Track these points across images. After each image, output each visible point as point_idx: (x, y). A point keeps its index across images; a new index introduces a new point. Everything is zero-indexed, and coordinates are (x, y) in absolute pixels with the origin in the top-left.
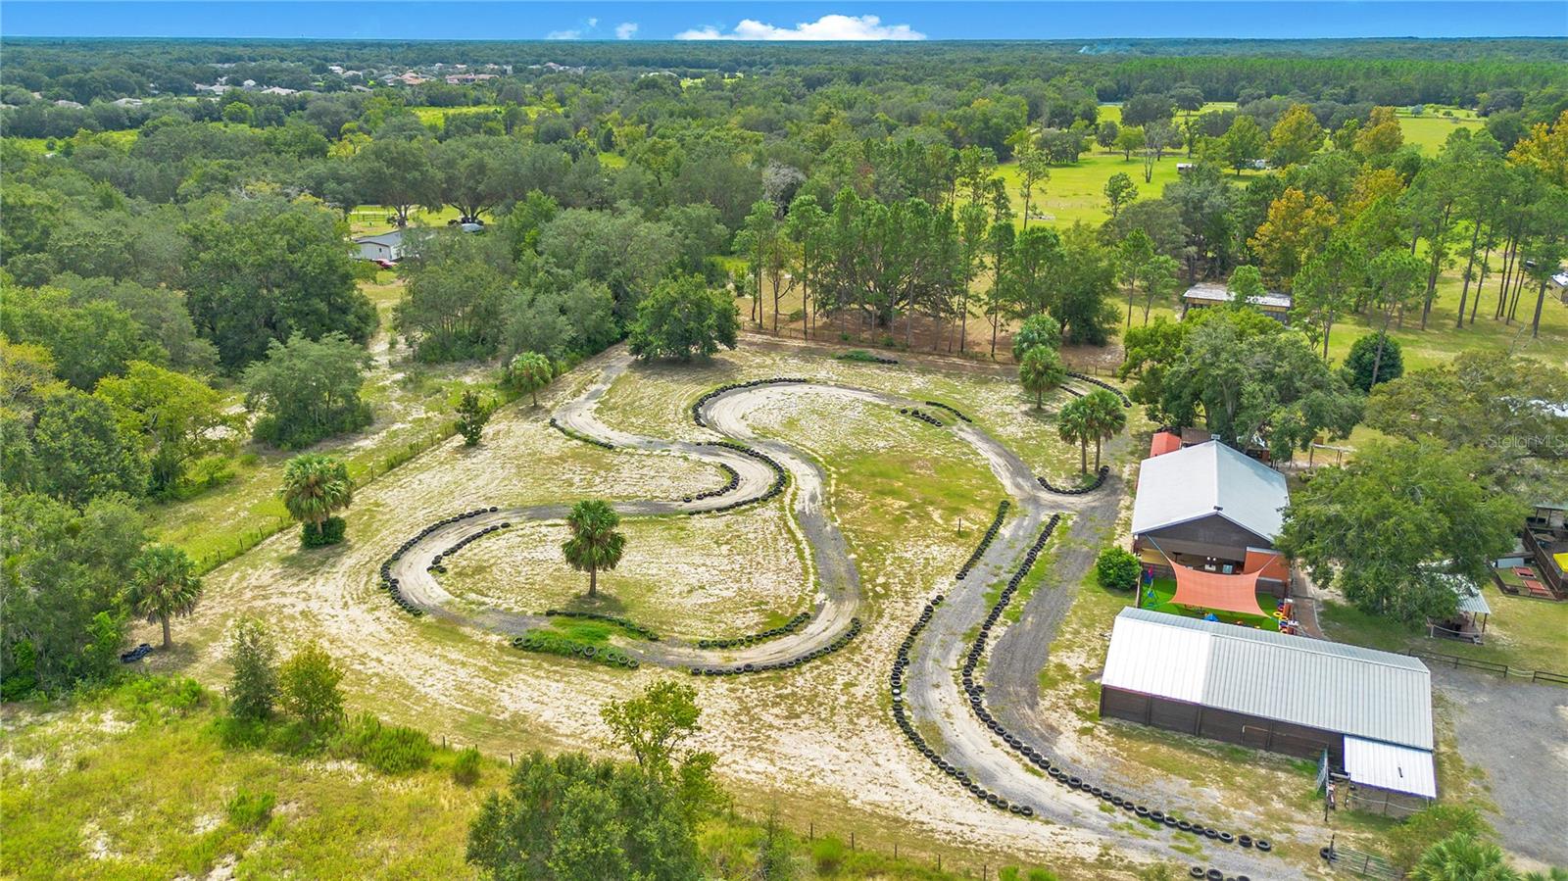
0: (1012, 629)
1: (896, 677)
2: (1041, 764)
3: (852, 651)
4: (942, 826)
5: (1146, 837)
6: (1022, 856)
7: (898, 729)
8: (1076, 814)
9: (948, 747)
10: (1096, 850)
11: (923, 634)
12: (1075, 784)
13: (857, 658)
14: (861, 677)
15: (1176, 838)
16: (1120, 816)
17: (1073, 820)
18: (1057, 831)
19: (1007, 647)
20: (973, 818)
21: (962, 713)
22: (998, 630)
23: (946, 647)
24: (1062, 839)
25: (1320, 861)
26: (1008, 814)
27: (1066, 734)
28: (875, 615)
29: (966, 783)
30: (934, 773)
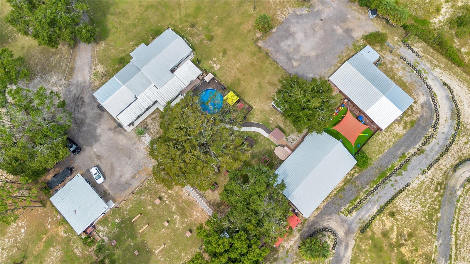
0: (407, 151)
1: (453, 141)
2: (433, 95)
3: (461, 157)
4: (464, 87)
5: (423, 69)
6: (452, 74)
7: (461, 120)
8: (433, 80)
9: (452, 110)
10: (435, 70)
11: (436, 157)
12: (429, 87)
13: (460, 154)
14: (462, 145)
15: (417, 66)
16: (425, 75)
17: (435, 78)
18: (440, 77)
19: (415, 142)
20: (457, 87)
21: (441, 121)
22: (412, 151)
23: (432, 149)
24: (441, 75)
25: (393, 51)
26: (449, 85)
27: (420, 103)
28: (446, 174)
29: (453, 97)
30: (458, 103)
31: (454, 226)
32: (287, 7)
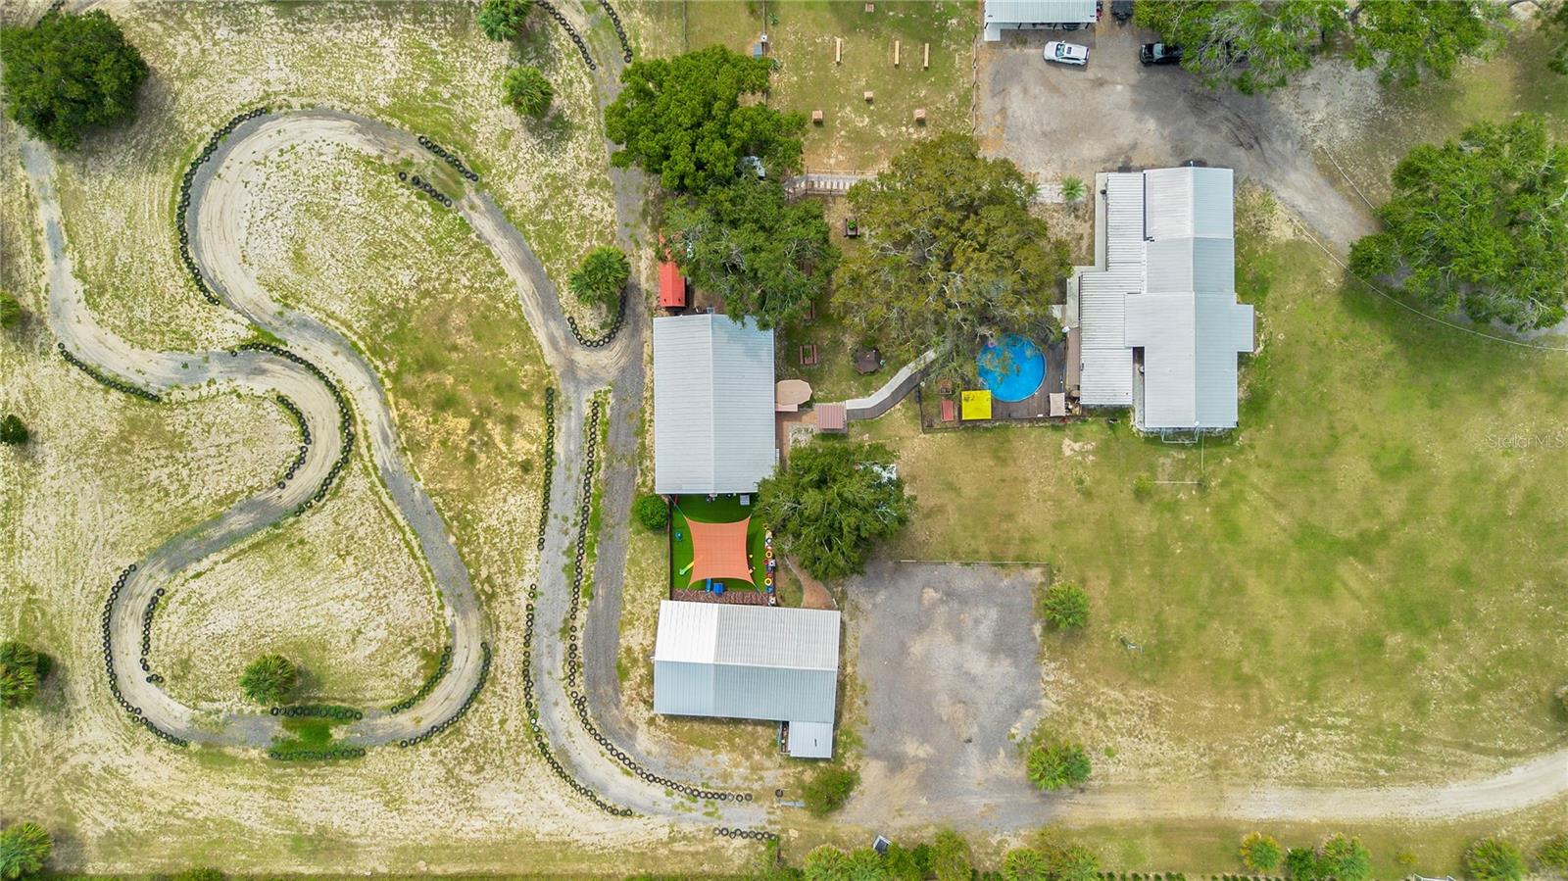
0: (591, 609)
1: (529, 705)
2: (632, 767)
3: (493, 684)
4: (587, 840)
5: (690, 810)
6: (631, 849)
7: (544, 760)
8: (654, 803)
9: (575, 767)
10: (667, 830)
11: (534, 642)
12: (652, 779)
13: (499, 689)
14: (507, 710)
15: (706, 806)
16: (677, 798)
17: (653, 810)
18: (647, 822)
19: (592, 637)
20: (601, 827)
21: (577, 726)
22: (582, 616)
23: (551, 654)
24: (650, 826)
25: (775, 798)
26: (620, 817)
27: (641, 727)
28: (494, 625)
29: (593, 798)
30: (574, 795)
31: (414, 543)
32: (1063, 705)
